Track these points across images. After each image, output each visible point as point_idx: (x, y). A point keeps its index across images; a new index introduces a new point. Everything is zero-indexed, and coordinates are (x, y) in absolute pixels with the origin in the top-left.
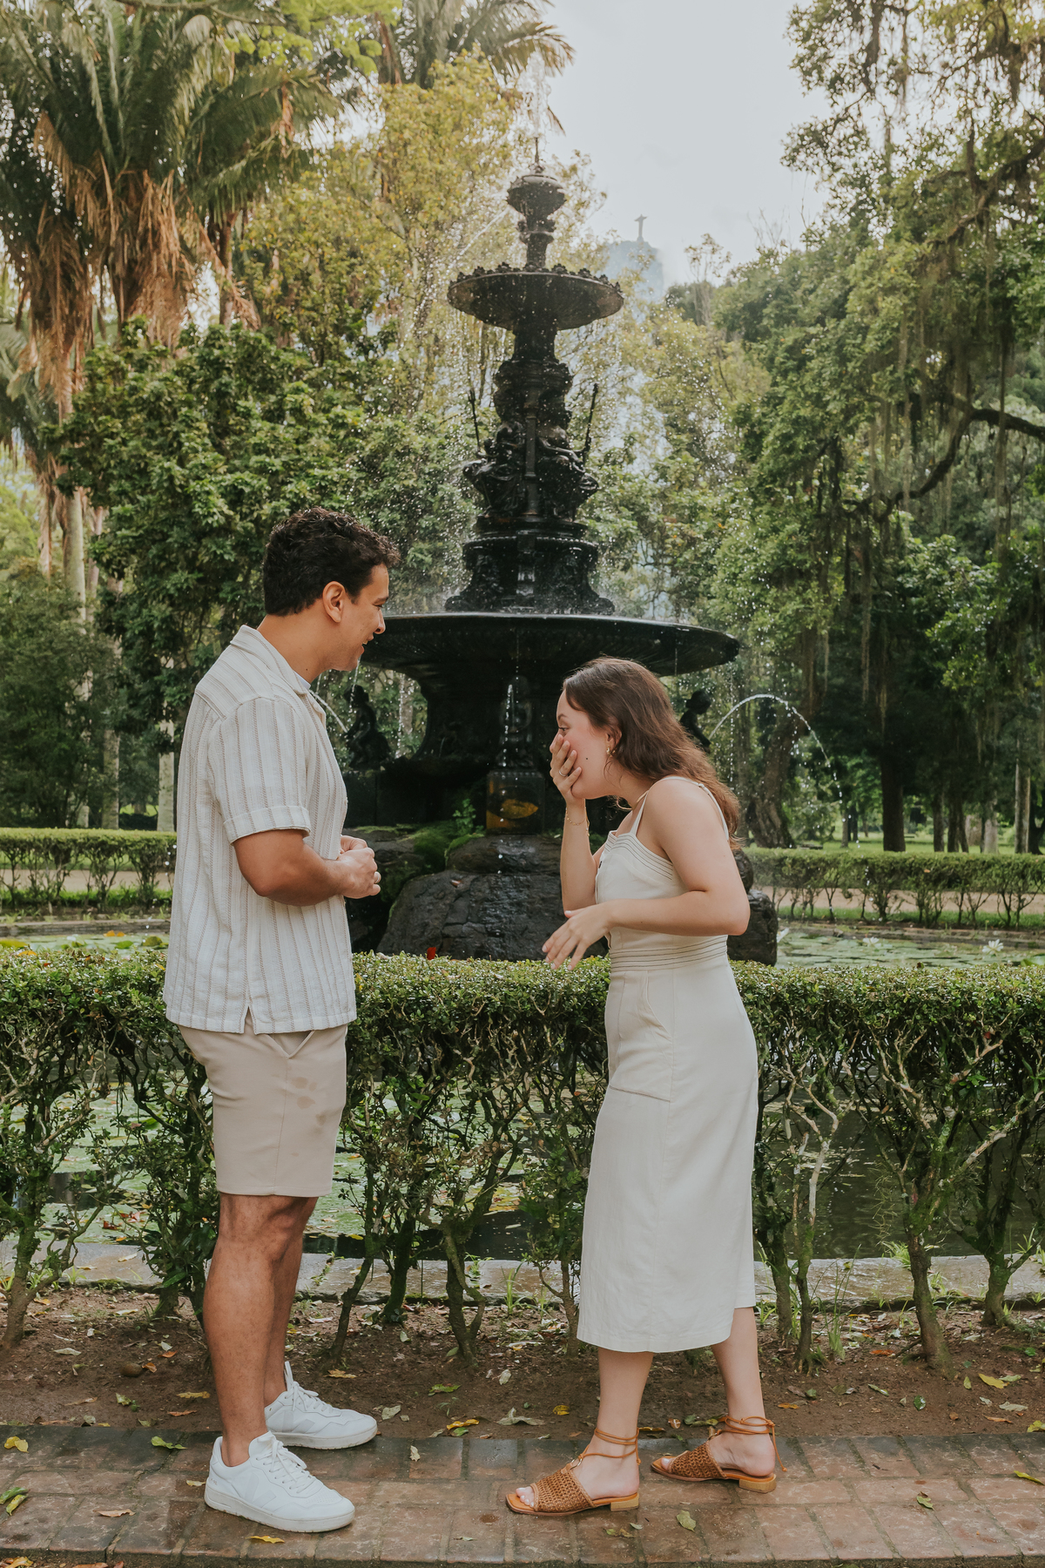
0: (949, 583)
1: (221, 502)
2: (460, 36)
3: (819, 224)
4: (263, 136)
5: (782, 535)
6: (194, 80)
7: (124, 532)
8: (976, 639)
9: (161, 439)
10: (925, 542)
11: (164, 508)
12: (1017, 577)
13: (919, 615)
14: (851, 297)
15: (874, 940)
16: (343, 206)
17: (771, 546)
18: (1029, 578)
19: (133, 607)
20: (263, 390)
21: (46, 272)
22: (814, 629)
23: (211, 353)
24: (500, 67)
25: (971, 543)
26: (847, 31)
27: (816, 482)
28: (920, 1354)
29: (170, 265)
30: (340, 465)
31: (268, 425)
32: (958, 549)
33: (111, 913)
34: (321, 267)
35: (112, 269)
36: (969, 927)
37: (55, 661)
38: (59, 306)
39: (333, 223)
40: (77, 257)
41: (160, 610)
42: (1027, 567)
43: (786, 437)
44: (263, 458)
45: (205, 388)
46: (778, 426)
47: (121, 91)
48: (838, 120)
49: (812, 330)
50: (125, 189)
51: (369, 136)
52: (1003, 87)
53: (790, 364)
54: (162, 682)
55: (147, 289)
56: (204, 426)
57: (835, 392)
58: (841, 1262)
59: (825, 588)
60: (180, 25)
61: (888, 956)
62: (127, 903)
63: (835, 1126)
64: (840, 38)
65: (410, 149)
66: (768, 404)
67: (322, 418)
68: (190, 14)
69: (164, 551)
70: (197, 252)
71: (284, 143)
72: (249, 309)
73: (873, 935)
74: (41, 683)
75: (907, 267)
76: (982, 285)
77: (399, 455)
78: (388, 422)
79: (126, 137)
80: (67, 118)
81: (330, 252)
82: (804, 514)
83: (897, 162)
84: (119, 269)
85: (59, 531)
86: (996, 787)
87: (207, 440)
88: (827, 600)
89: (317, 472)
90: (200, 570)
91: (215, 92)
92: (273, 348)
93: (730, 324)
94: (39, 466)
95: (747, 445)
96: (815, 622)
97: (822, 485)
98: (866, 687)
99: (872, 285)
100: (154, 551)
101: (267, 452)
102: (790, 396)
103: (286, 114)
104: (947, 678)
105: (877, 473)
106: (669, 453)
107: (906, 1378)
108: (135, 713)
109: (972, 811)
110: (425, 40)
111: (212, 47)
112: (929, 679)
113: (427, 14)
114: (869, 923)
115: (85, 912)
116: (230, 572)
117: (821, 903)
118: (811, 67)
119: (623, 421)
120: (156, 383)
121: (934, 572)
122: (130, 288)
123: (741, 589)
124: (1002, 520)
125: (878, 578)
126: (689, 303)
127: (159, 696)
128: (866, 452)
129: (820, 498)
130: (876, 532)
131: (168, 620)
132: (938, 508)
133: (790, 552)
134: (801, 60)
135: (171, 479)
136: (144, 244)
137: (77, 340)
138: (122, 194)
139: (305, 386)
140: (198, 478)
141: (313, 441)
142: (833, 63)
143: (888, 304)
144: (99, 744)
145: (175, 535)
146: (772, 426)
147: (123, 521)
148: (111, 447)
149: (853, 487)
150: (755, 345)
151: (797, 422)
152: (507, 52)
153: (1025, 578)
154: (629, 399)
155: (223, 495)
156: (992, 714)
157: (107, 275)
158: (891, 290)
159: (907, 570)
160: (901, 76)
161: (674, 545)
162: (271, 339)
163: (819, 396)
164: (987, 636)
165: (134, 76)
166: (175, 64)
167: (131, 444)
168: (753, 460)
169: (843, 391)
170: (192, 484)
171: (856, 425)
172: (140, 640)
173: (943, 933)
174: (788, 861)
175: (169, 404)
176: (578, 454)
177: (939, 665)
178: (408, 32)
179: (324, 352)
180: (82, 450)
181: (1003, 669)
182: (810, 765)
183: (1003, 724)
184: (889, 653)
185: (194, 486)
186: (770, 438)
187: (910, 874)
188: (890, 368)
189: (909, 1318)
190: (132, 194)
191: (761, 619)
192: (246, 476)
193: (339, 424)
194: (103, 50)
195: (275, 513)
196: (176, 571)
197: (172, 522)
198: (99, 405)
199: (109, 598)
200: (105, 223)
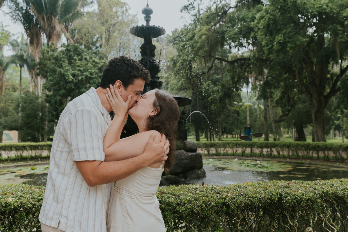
0: (210, 90)
1: (71, 77)
5: (182, 81)
8: (217, 100)
9: (58, 65)
10: (205, 82)
11: (59, 78)
17: (180, 83)
19: (53, 97)
20: (78, 55)
21: (33, 34)
23: (68, 48)
30: (94, 69)
31: (80, 62)
32: (211, 84)
38: (35, 41)
41: (58, 98)
45: (67, 55)
46: (180, 61)
49: (187, 42)
50: (49, 19)
53: (182, 49)
55: (53, 37)
56: (67, 62)
66: (178, 57)
67: (90, 60)
69: (59, 86)
70: (62, 30)
78: (103, 61)
79: (49, 9)
80: (37, 5)
84: (47, 33)
87: (68, 65)
89: (90, 70)
90: (67, 90)
93: (170, 42)
95: (173, 64)
100: (57, 86)
101: (80, 67)
102: (182, 55)
115: (47, 160)
120: (57, 54)
131: (60, 100)
135: (61, 72)
136: (52, 29)
137: (39, 47)
139: (87, 54)
140: (66, 72)
141: (89, 65)
145: (61, 83)
147: (51, 80)
148: (48, 66)
153: (226, 89)
155: (72, 75)
157: (45, 35)
168: (175, 67)
172: (54, 104)
175: (60, 58)
176: (158, 63)
180: (41, 67)
181: (223, 105)
192: (76, 71)
193: (94, 61)
195: (82, 78)
196: (61, 90)
197: (60, 81)
198: (45, 58)
199: (47, 96)
200: (45, 25)
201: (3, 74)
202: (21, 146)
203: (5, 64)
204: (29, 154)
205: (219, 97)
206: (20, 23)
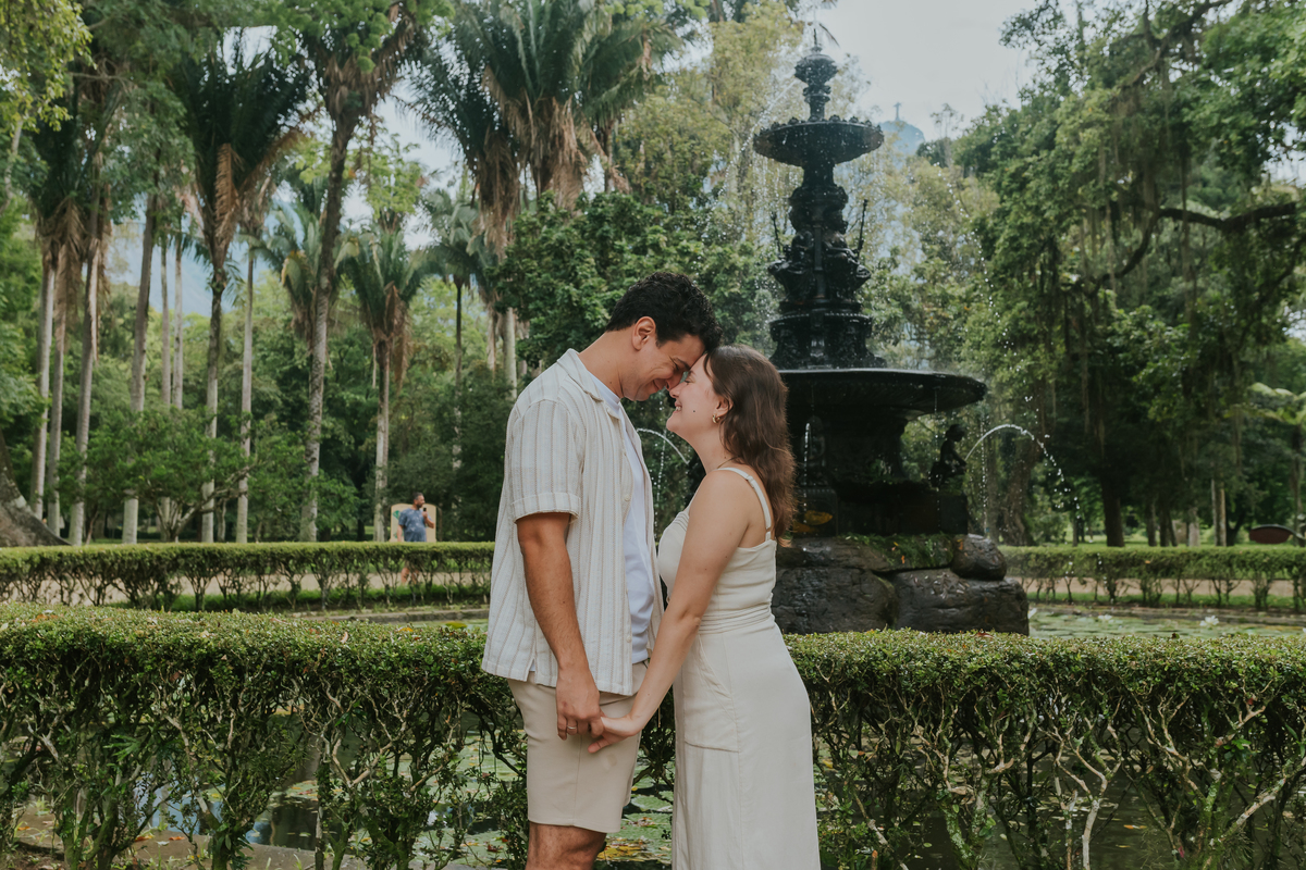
0: (1148, 342)
1: (604, 311)
4: (631, 68)
5: (1015, 311)
6: (585, 35)
7: (539, 335)
8: (1174, 382)
9: (563, 271)
10: (1127, 312)
11: (565, 318)
12: (1204, 333)
13: (1126, 366)
14: (1059, 134)
15: (1107, 617)
16: (686, 106)
17: (1004, 322)
18: (1215, 334)
20: (632, 233)
21: (490, 169)
22: (1044, 380)
25: (1164, 311)
27: (1038, 272)
29: (570, 158)
31: (635, 257)
32: (1154, 316)
34: (671, 148)
35: (533, 163)
36: (1186, 606)
38: (498, 191)
39: (679, 118)
40: (509, 158)
42: (1212, 325)
43: (1013, 239)
45: (593, 235)
46: (1006, 231)
47: (538, 47)
48: (1042, 10)
49: (1030, 160)
50: (540, 111)
51: (703, 60)
53: (1013, 186)
55: (556, 175)
56: (592, 260)
57: (1050, 204)
59: (1051, 349)
65: (730, 64)
66: (998, 216)
67: (673, 250)
70: (588, 148)
71: (645, 70)
72: (623, 182)
75: (1101, 106)
77: (727, 271)
78: (720, 249)
79: (540, 76)
80: (503, 68)
82: (1030, 295)
84: (537, 163)
85: (501, 341)
86: (1197, 496)
87: (594, 270)
88: (1052, 358)
91: (599, 41)
92: (638, 205)
93: (966, 161)
94: (487, 298)
95: (983, 248)
96: (1044, 375)
97: (1043, 273)
98: (1087, 424)
99: (1074, 122)
102: (1015, 209)
103: (646, 51)
104: (1152, 413)
105: (1086, 263)
106: (926, 258)
109: (1176, 517)
111: (597, 12)
112: (1137, 415)
114: (1101, 604)
117: (1061, 589)
119: (889, 238)
120: (560, 234)
121: (1136, 333)
122: (544, 175)
123: (984, 353)
124: (1189, 292)
125: (1092, 341)
126: (935, 153)
128: (1077, 249)
129: (1042, 283)
130: (1088, 307)
132: (1136, 286)
133: (1021, 323)
135: (570, 297)
136: (553, 145)
137: (510, 211)
138: (538, 114)
139: (659, 228)
140: (588, 295)
143: (1087, 135)
145: (573, 336)
146: (1002, 231)
147: (539, 328)
148: (530, 279)
149: (1066, 274)
151: (1022, 228)
153: (1210, 334)
154: (893, 223)
155: (605, 306)
156: (1191, 440)
157: (529, 168)
158: (1089, 124)
159: (1113, 333)
161: (931, 323)
162: (638, 199)
163: (1037, 208)
164: (1182, 379)
165: (546, 37)
166: (572, 26)
168: (988, 259)
170: (584, 299)
171: (1068, 226)
173: (1165, 612)
174: (1033, 556)
175: (568, 247)
177: (1144, 404)
179: (674, 205)
180: (511, 283)
181: (1198, 404)
183: (1201, 447)
184: (1103, 397)
185: (585, 301)
186: (1001, 241)
187: (1133, 565)
188: (1093, 182)
190: (545, 113)
193: (685, 253)
194: (526, 22)
197: (570, 327)
198: (523, 252)
200: (528, 134)
201: (404, 311)
203: (410, 276)
205: (1181, 370)
206: (450, 135)
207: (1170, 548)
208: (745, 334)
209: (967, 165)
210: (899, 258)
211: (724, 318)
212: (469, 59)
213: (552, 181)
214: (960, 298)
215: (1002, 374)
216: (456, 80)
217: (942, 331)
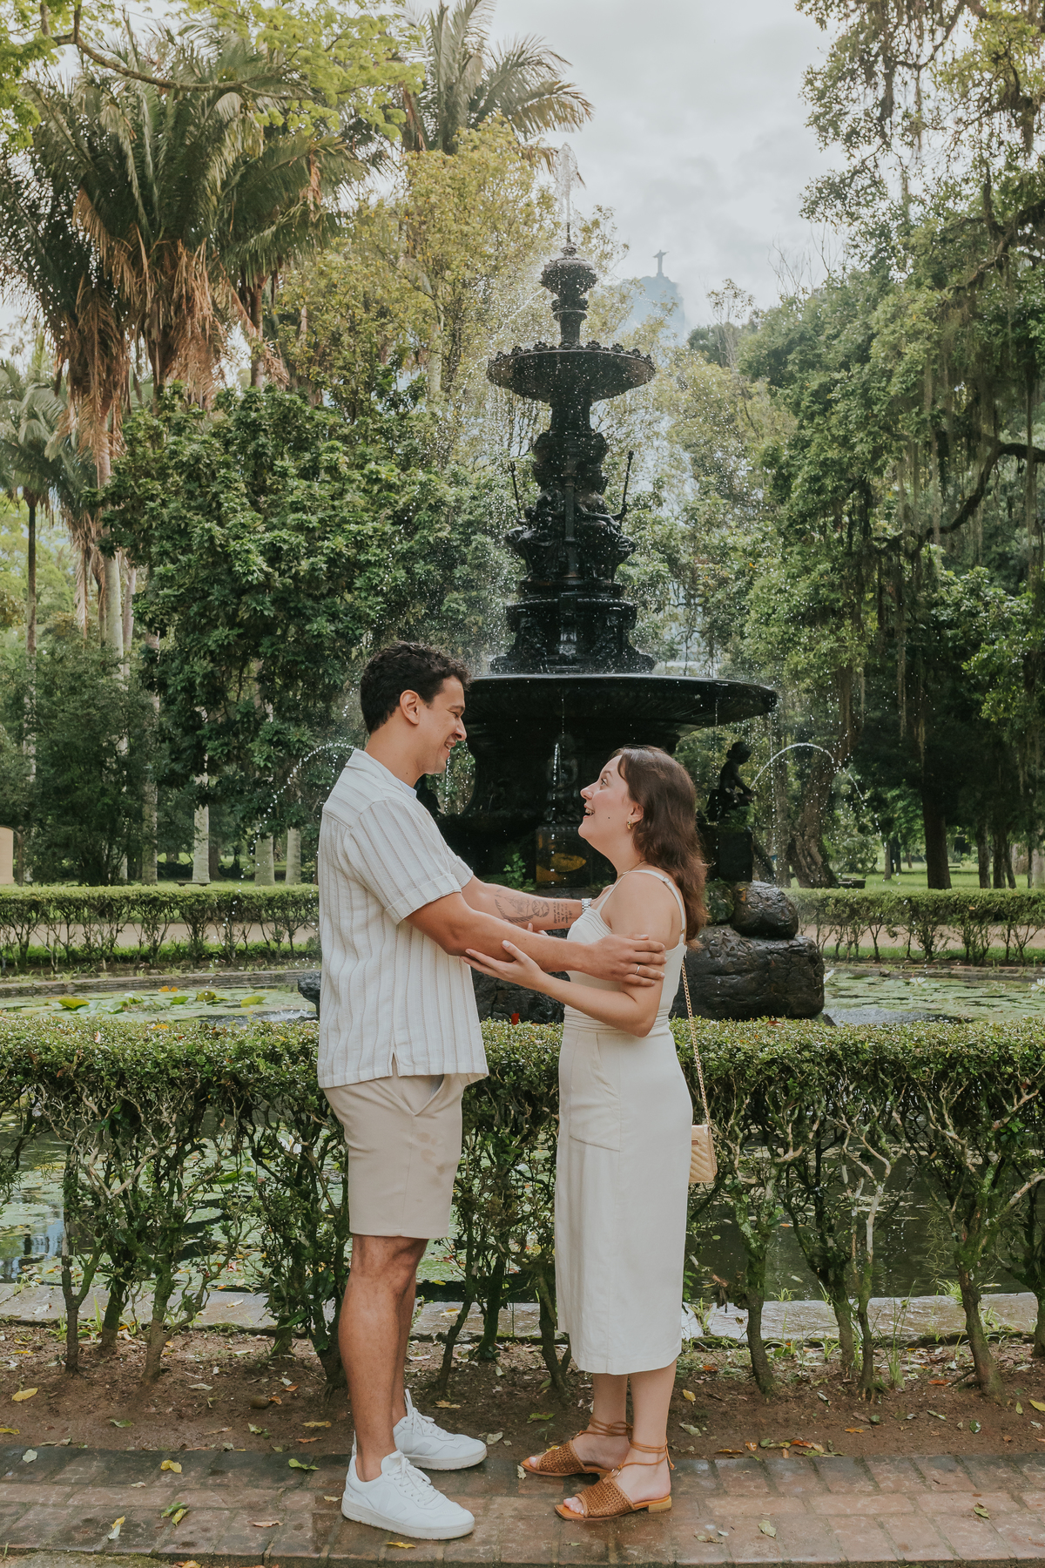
0: (983, 614)
1: (260, 560)
2: (480, 98)
3: (840, 272)
4: (292, 202)
5: (814, 575)
6: (226, 153)
7: (166, 591)
8: (1013, 670)
9: (200, 500)
10: (957, 574)
11: (204, 567)
13: (955, 647)
14: (875, 343)
16: (373, 269)
17: (803, 587)
20: (298, 448)
21: (84, 340)
23: (248, 416)
24: (521, 126)
25: (1004, 573)
26: (861, 88)
27: (846, 519)
28: (975, 1382)
29: (204, 329)
30: (374, 519)
31: (305, 483)
32: (992, 580)
33: (163, 968)
34: (352, 328)
35: (147, 334)
36: (1017, 964)
37: (97, 717)
38: (97, 372)
39: (363, 286)
40: (113, 324)
41: (201, 666)
43: (815, 479)
44: (300, 515)
45: (242, 450)
46: (806, 468)
47: (156, 166)
48: (856, 172)
49: (837, 376)
50: (160, 258)
51: (394, 195)
52: (1016, 137)
53: (816, 407)
54: (203, 737)
55: (182, 352)
56: (242, 486)
57: (861, 435)
58: (898, 1301)
59: (859, 624)
60: (212, 102)
61: (936, 996)
62: (176, 957)
63: (888, 1171)
64: (854, 95)
65: (437, 213)
66: (795, 447)
67: (356, 475)
68: (221, 93)
69: (205, 608)
70: (229, 314)
71: (312, 207)
72: (279, 366)
73: (921, 974)
74: (85, 739)
75: (928, 314)
76: (1004, 325)
77: (431, 507)
78: (421, 476)
79: (161, 208)
80: (105, 193)
81: (360, 313)
82: (834, 553)
83: (915, 211)
84: (155, 334)
85: (95, 586)
86: (1040, 816)
87: (245, 500)
88: (861, 638)
89: (353, 527)
90: (240, 625)
91: (245, 162)
92: (308, 410)
93: (754, 370)
94: (75, 523)
95: (775, 486)
96: (850, 660)
97: (852, 521)
98: (903, 722)
99: (894, 332)
100: (195, 608)
101: (304, 509)
102: (817, 438)
103: (314, 180)
104: (985, 710)
105: (907, 508)
106: (697, 495)
107: (962, 1404)
108: (177, 767)
109: (1017, 840)
110: (446, 103)
111: (243, 121)
112: (968, 710)
113: (448, 79)
114: (915, 962)
115: (137, 968)
116: (268, 627)
117: (866, 943)
118: (827, 124)
119: (651, 464)
120: (195, 447)
121: (967, 604)
122: (165, 353)
123: (775, 629)
124: (1035, 549)
125: (911, 611)
126: (712, 346)
127: (203, 750)
128: (896, 487)
129: (850, 536)
130: (908, 567)
131: (209, 676)
132: (970, 538)
133: (823, 591)
134: (817, 118)
135: (212, 538)
136: (178, 308)
137: (115, 402)
138: (157, 263)
139: (338, 444)
140: (237, 537)
141: (348, 497)
142: (849, 118)
143: (912, 350)
144: (141, 798)
145: (216, 593)
146: (800, 468)
147: (166, 580)
148: (152, 509)
149: (884, 523)
150: (781, 391)
151: (824, 464)
152: (526, 111)
154: (656, 442)
155: (262, 553)
156: (1033, 745)
157: (142, 341)
158: (914, 335)
159: (941, 603)
160: (915, 127)
161: (706, 585)
162: (304, 398)
163: (846, 439)
164: (1024, 667)
165: (168, 151)
166: (207, 139)
167: (172, 506)
168: (782, 502)
169: (870, 433)
170: (232, 543)
171: (884, 465)
172: (182, 696)
174: (831, 901)
175: (208, 466)
176: (616, 518)
177: (977, 696)
178: (430, 97)
179: (355, 408)
180: (122, 512)
181: (1042, 700)
182: (849, 798)
184: (925, 686)
185: (234, 545)
186: (799, 480)
187: (954, 910)
188: (916, 410)
189: (963, 1352)
190: (167, 263)
191: (796, 659)
192: (284, 534)
193: (373, 479)
194: (138, 128)
195: (313, 569)
196: (216, 627)
197: (213, 580)
198: (139, 468)
199: (150, 655)
200: (142, 292)
202: (22, 902)
204: (57, 940)
205: (1023, 656)
206: (25, 285)
207: (1007, 890)
208: (455, 595)
209: (756, 376)
210: (664, 494)
211: (429, 572)
212: (55, 177)
213: (175, 365)
214: (744, 551)
215: (799, 659)
216: (34, 206)
217: (720, 595)
